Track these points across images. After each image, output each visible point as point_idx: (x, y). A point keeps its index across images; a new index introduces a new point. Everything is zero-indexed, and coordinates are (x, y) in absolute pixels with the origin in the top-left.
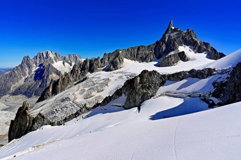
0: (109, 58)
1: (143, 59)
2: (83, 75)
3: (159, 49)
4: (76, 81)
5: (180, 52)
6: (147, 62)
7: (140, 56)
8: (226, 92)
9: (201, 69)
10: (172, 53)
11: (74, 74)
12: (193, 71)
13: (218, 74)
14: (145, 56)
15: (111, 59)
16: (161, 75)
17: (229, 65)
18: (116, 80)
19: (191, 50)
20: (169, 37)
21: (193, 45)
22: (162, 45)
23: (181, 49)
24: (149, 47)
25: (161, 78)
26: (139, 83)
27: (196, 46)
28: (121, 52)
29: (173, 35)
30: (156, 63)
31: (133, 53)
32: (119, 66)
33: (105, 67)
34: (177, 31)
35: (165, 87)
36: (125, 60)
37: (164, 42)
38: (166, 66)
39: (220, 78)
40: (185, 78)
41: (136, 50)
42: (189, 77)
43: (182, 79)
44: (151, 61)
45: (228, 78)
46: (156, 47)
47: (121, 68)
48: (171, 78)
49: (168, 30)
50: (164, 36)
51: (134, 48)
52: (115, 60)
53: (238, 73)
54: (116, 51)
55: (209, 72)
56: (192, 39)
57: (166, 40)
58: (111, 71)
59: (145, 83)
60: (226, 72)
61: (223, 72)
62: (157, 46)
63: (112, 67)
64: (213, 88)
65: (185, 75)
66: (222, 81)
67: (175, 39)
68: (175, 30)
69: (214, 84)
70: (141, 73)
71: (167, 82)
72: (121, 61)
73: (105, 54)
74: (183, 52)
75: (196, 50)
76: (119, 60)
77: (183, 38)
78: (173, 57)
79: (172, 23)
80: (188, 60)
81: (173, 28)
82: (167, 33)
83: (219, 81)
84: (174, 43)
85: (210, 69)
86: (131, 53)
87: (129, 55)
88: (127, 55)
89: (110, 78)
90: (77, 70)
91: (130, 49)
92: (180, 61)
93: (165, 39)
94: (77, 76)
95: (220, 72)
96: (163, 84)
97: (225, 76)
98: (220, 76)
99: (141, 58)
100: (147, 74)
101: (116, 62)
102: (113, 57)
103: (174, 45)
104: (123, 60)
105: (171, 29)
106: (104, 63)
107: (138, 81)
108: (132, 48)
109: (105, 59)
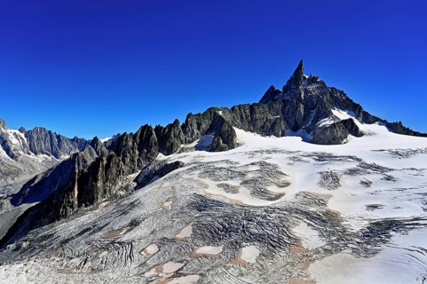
0: (199, 124)
1: (268, 131)
2: (149, 159)
3: (294, 113)
4: (133, 171)
5: (345, 120)
6: (277, 136)
7: (260, 124)
10: (327, 121)
11: (125, 156)
14: (268, 124)
15: (204, 126)
20: (306, 92)
22: (297, 104)
27: (360, 112)
28: (220, 112)
29: (313, 89)
34: (317, 82)
37: (300, 99)
41: (248, 111)
44: (283, 134)
51: (244, 107)
56: (348, 99)
57: (302, 96)
67: (318, 97)
68: (313, 80)
74: (351, 120)
75: (360, 119)
77: (332, 96)
78: (337, 128)
80: (362, 134)
81: (307, 76)
82: (300, 85)
86: (242, 116)
87: (239, 121)
88: (235, 120)
90: (132, 149)
91: (237, 109)
92: (350, 136)
93: (300, 94)
94: (132, 161)
99: (263, 127)
104: (233, 130)
105: (305, 78)
106: (192, 133)
108: (239, 106)
109: (191, 125)
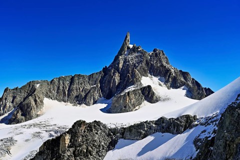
0: (14, 98)
1: (81, 100)
3: (109, 82)
5: (144, 88)
6: (88, 104)
7: (75, 93)
8: (214, 157)
9: (175, 117)
10: (131, 88)
12: (162, 120)
13: (202, 124)
14: (83, 94)
15: (18, 99)
16: (110, 130)
17: (215, 109)
18: (27, 140)
19: (162, 83)
20: (125, 61)
21: (165, 76)
22: (114, 73)
23: (146, 81)
24: (91, 77)
25: (109, 135)
26: (69, 147)
27: (169, 77)
28: (38, 85)
29: (132, 58)
30: (104, 106)
31: (61, 88)
32: (33, 113)
33: (6, 115)
34: (138, 52)
35: (116, 151)
36: (46, 101)
37: (117, 69)
38: (121, 112)
39: (205, 131)
40: (150, 134)
41: (67, 83)
42: (156, 131)
43: (145, 136)
44: (95, 102)
45: (215, 132)
46: (103, 78)
47: (38, 116)
48: (127, 134)
49: (122, 50)
50: (117, 58)
51: (64, 79)
52: (26, 102)
53: (227, 123)
54: (29, 84)
55: (187, 122)
56: (162, 65)
57: (121, 66)
58: (18, 122)
59: (80, 146)
60: (212, 122)
61: (208, 121)
62: (105, 75)
63: (19, 116)
64: (195, 149)
65: (150, 128)
66: (207, 138)
67: (135, 65)
68: (134, 50)
69: (196, 142)
70: (73, 126)
71: (121, 141)
72: (39, 103)
73: (6, 90)
74: (149, 87)
75: (169, 84)
76: (35, 101)
77: (147, 63)
78: (132, 96)
79: (129, 38)
80: (157, 101)
81: (131, 46)
82: (121, 55)
83: (203, 136)
84: (133, 71)
85: (188, 117)
86: (59, 88)
87: (55, 93)
88: (50, 92)
89: (15, 138)
91: (56, 81)
92: (145, 102)
93: (118, 64)
95: (203, 121)
96: (112, 145)
97: (212, 127)
98: (203, 128)
99: (77, 97)
100: (83, 128)
101: (29, 105)
102: (24, 95)
103: (134, 75)
104: (42, 102)
105: (128, 48)
106: (5, 106)
107: (67, 142)
108: (59, 79)
109: (6, 99)
